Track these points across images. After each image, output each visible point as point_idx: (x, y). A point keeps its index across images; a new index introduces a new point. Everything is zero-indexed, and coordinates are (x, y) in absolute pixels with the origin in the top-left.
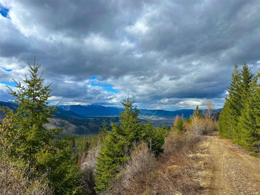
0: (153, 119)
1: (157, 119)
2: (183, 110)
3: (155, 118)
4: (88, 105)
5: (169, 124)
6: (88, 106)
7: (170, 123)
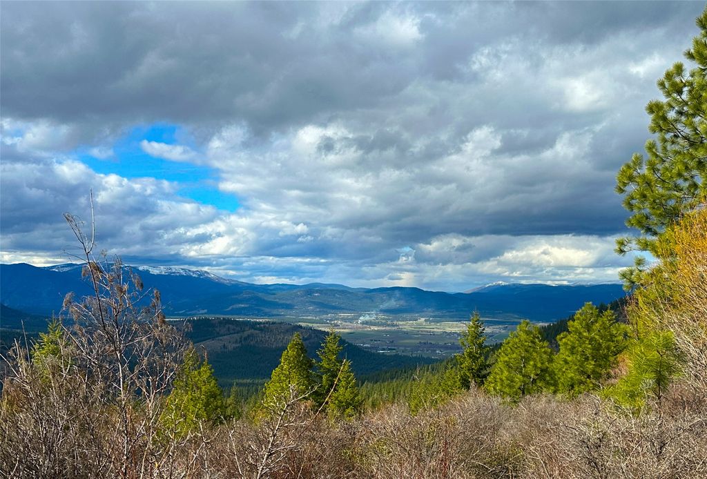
0: (373, 328)
1: (388, 328)
2: (505, 286)
3: (382, 325)
4: (71, 265)
5: (440, 347)
6: (66, 269)
7: (441, 343)
